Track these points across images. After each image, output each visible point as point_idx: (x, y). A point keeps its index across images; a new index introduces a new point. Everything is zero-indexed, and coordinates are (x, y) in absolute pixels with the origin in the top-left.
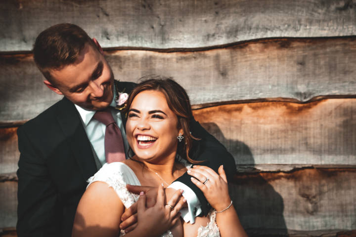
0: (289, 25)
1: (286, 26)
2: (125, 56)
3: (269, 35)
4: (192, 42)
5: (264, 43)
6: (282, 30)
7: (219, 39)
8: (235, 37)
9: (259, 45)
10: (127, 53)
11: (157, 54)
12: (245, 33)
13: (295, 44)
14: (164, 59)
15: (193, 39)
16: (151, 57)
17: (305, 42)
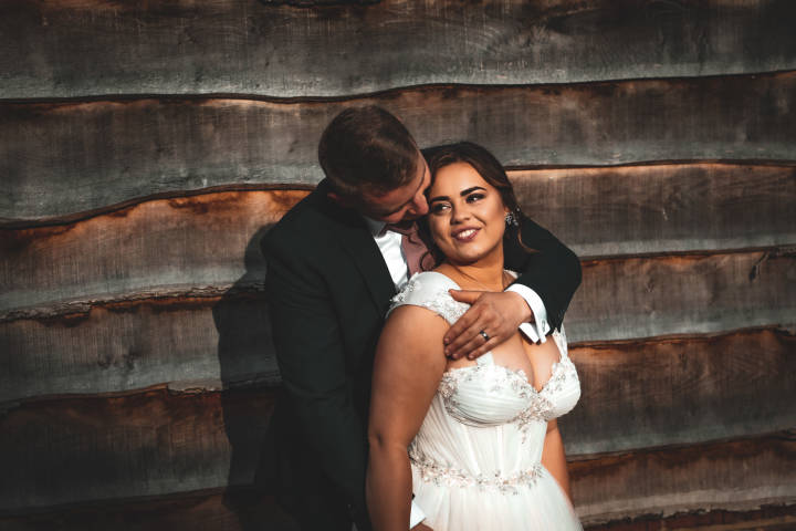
0: (458, 67)
1: (455, 68)
2: (220, 109)
3: (434, 80)
4: (329, 88)
5: (423, 91)
6: (449, 74)
7: (366, 85)
8: (389, 80)
9: (416, 94)
10: (224, 104)
11: (271, 106)
12: (402, 77)
13: (465, 94)
14: (282, 113)
15: (329, 84)
16: (262, 110)
17: (476, 91)
